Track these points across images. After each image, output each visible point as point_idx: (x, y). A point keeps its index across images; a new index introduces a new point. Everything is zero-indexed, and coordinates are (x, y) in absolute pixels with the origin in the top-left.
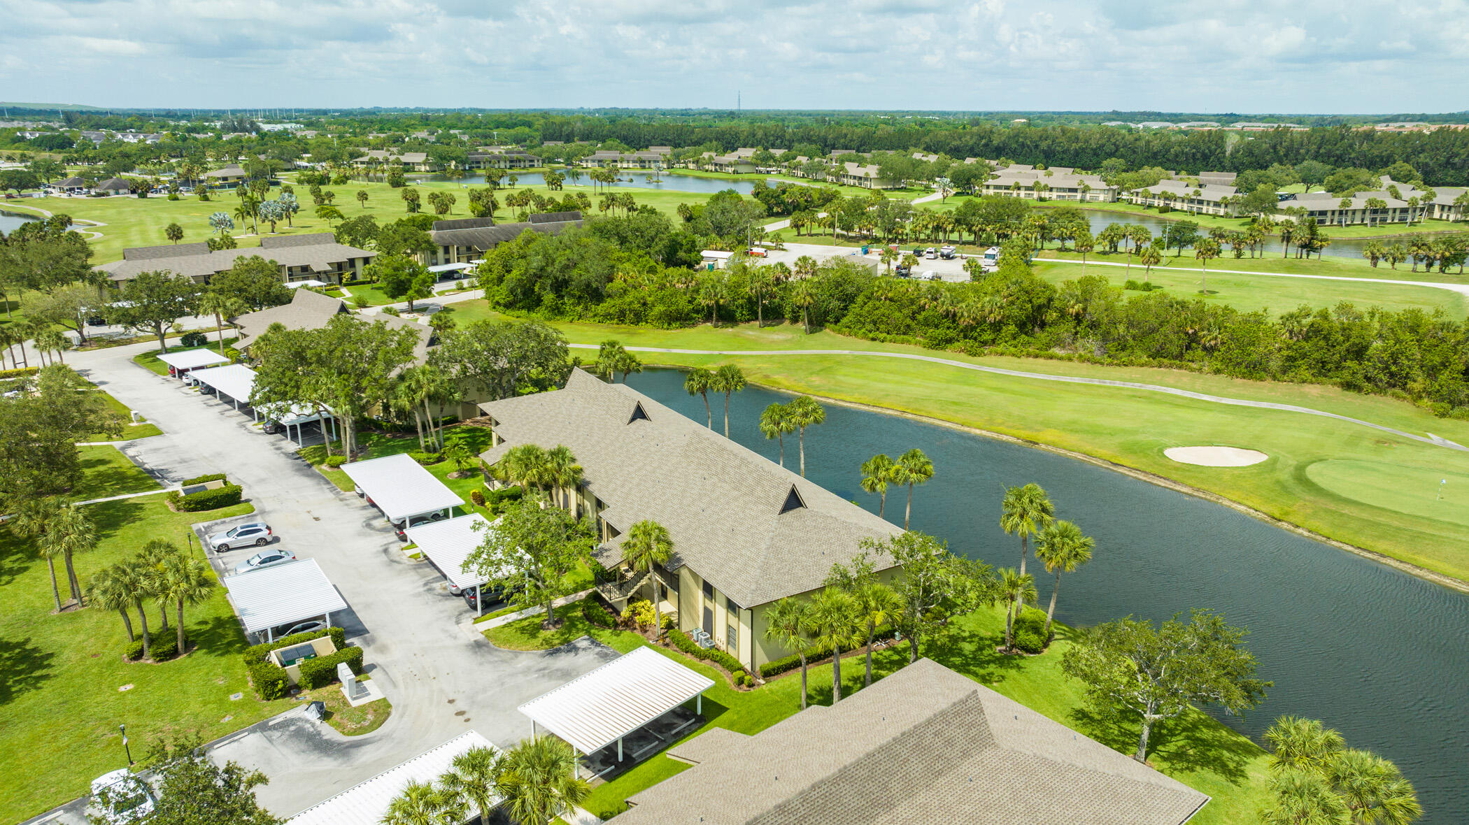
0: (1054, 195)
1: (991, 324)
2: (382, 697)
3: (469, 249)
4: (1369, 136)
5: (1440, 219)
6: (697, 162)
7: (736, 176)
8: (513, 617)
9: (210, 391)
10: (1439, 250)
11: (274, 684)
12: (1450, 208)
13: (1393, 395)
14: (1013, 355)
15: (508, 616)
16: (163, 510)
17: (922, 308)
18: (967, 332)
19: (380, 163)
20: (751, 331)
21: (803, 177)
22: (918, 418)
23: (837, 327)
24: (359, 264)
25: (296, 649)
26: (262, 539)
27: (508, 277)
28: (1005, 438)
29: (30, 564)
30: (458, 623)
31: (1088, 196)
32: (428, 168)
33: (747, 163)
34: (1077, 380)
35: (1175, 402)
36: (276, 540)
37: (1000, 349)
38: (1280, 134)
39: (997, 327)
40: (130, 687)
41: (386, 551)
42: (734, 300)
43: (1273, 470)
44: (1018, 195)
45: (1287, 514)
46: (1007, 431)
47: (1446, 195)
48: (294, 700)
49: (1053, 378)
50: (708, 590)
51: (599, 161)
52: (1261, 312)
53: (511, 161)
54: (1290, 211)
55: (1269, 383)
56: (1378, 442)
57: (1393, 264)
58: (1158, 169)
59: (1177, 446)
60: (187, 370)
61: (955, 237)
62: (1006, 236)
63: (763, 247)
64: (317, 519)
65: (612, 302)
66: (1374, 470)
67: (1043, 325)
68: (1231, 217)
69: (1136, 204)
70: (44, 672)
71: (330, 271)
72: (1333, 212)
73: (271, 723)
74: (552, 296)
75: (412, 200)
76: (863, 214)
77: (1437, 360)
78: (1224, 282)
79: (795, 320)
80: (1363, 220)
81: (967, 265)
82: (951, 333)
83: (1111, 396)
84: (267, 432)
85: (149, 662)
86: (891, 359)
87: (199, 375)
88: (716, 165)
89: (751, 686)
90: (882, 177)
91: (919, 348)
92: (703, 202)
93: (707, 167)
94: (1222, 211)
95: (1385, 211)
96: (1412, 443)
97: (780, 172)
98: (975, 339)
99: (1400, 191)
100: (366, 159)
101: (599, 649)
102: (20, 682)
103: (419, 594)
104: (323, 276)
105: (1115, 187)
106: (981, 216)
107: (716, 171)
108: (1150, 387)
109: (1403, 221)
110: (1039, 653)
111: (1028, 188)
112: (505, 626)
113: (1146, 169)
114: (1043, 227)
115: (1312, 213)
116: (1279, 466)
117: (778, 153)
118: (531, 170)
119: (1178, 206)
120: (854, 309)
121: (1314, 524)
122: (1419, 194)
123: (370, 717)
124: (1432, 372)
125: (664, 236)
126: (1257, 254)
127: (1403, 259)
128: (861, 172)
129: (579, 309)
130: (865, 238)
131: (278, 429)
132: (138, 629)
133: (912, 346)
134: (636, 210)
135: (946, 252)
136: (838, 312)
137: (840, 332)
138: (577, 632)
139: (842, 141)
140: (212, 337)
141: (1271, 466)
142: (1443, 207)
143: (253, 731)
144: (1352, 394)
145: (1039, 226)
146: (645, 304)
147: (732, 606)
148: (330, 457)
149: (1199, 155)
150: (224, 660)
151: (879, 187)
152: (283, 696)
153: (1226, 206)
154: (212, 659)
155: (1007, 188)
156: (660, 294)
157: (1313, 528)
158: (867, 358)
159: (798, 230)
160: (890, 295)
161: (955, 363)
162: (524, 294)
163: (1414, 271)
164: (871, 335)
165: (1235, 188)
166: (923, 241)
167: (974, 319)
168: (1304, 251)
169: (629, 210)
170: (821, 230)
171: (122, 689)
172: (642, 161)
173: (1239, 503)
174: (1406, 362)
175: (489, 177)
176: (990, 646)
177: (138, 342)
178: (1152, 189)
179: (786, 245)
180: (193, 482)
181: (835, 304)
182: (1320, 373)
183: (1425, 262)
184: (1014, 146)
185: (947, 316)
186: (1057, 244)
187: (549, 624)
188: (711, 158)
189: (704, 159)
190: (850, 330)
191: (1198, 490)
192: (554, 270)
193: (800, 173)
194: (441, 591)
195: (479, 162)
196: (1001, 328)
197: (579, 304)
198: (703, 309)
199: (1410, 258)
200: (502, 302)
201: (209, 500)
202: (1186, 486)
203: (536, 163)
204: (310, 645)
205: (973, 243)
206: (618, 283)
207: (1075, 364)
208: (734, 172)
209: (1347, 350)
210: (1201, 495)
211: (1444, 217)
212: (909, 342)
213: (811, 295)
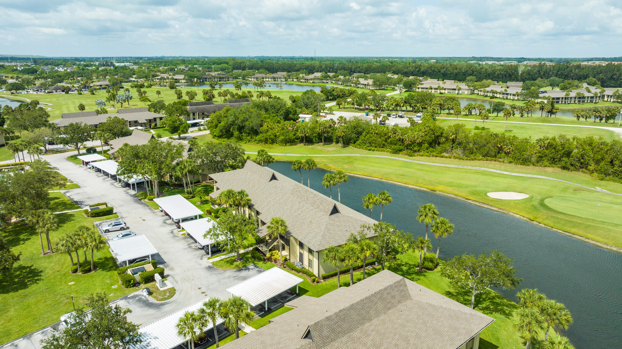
0: (446, 91)
1: (418, 143)
2: (172, 287)
3: (203, 114)
4: (578, 67)
5: (607, 101)
6: (297, 78)
7: (314, 84)
8: (223, 257)
9: (99, 170)
10: (604, 114)
11: (130, 281)
12: (611, 96)
13: (582, 171)
14: (427, 156)
15: (222, 257)
16: (82, 217)
17: (390, 137)
18: (408, 147)
19: (165, 79)
20: (319, 147)
21: (342, 84)
22: (387, 181)
23: (354, 145)
24: (158, 120)
25: (138, 268)
26: (122, 227)
27: (219, 125)
28: (422, 189)
29: (31, 237)
30: (201, 259)
31: (460, 92)
32: (185, 81)
33: (318, 79)
34: (453, 166)
35: (492, 175)
36: (128, 228)
37: (421, 153)
38: (541, 66)
39: (420, 144)
40: (73, 283)
41: (172, 232)
42: (312, 134)
43: (531, 201)
44: (431, 91)
45: (536, 218)
46: (423, 186)
47: (609, 91)
48: (137, 288)
49: (443, 165)
50: (301, 245)
51: (257, 78)
52: (528, 138)
53: (220, 78)
54: (544, 98)
55: (531, 167)
56: (575, 190)
57: (586, 119)
58: (490, 81)
59: (492, 192)
60: (90, 162)
61: (404, 108)
62: (425, 108)
63: (325, 113)
64: (144, 220)
65: (262, 135)
66: (572, 201)
67: (439, 144)
68: (520, 100)
69: (481, 95)
70: (39, 278)
71: (146, 123)
72: (562, 98)
73: (129, 296)
74: (237, 133)
75: (179, 94)
76: (366, 99)
77: (600, 157)
78: (516, 127)
79: (337, 142)
80: (575, 101)
81: (409, 120)
82: (401, 147)
83: (467, 172)
84: (122, 187)
85: (80, 274)
86: (377, 158)
87: (94, 164)
88: (305, 79)
89: (318, 282)
90: (375, 84)
91: (388, 153)
92: (300, 95)
93: (301, 80)
94: (516, 98)
95: (584, 98)
96: (589, 191)
97: (332, 83)
98: (411, 149)
99: (591, 90)
100: (159, 77)
101: (258, 269)
102: (30, 281)
103: (186, 249)
104: (143, 125)
105: (472, 88)
106: (415, 100)
107: (305, 82)
108: (483, 169)
109: (591, 102)
110: (433, 270)
111: (435, 89)
112: (220, 260)
113: (485, 81)
114: (441, 105)
115: (553, 99)
116: (533, 199)
117: (331, 74)
118: (228, 82)
119: (498, 96)
120: (362, 137)
121: (547, 222)
122: (598, 91)
123: (168, 294)
124: (597, 162)
125: (284, 108)
126: (530, 115)
127: (590, 117)
128: (366, 82)
129: (249, 138)
130: (367, 109)
131: (127, 185)
132: (75, 261)
133: (385, 153)
134: (272, 98)
135: (400, 115)
136: (355, 139)
137: (356, 147)
138: (249, 263)
139: (358, 69)
140: (98, 149)
141: (530, 199)
142: (608, 96)
143: (122, 299)
144: (565, 171)
145: (439, 104)
146: (276, 136)
147: (310, 251)
148: (149, 196)
149: (507, 75)
150: (109, 273)
151: (373, 88)
152: (133, 286)
153: (518, 96)
154: (104, 273)
155: (427, 89)
156: (282, 132)
157: (546, 224)
158: (367, 158)
159: (339, 106)
160: (376, 132)
161: (403, 159)
162: (226, 132)
163: (595, 122)
164: (368, 148)
165: (522, 88)
166: (391, 110)
167: (411, 141)
168: (549, 114)
169: (269, 98)
170: (348, 106)
171: (70, 284)
172: (274, 78)
173: (517, 214)
174: (587, 158)
175: (211, 85)
176: (413, 268)
177: (68, 151)
178: (487, 89)
179: (334, 112)
180: (94, 206)
181: (354, 135)
182: (552, 163)
183: (599, 118)
184: (430, 71)
185: (400, 140)
186: (447, 111)
187: (238, 259)
188: (303, 77)
189: (300, 77)
190: (360, 146)
191: (500, 209)
192: (238, 122)
193: (340, 83)
194: (194, 247)
195: (206, 79)
196: (422, 145)
197: (249, 136)
198: (300, 138)
199: (593, 117)
200: (217, 135)
201: (100, 213)
202: (496, 207)
203: (230, 79)
204: (143, 267)
205: (412, 111)
206: (265, 127)
207: (452, 159)
208: (313, 83)
209: (563, 153)
210: (502, 211)
211: (609, 100)
212: (384, 151)
213: (344, 132)
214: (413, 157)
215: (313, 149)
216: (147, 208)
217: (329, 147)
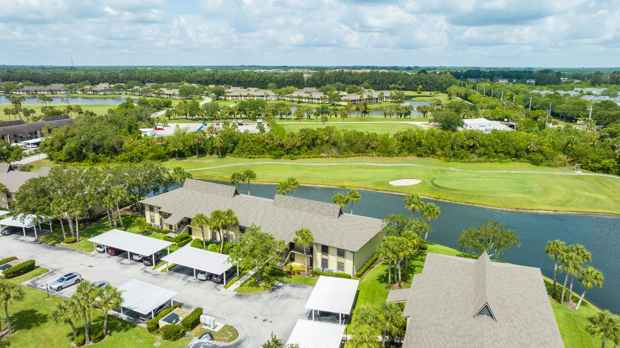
1: (297, 147)
2: (224, 325)
6: (83, 90)
12: (388, 97)
13: (432, 157)
14: (308, 158)
15: (237, 282)
18: (288, 151)
21: (140, 95)
25: (170, 316)
26: (78, 280)
30: (219, 290)
31: (268, 98)
33: (108, 90)
34: (335, 164)
35: (367, 167)
37: (302, 156)
39: (299, 148)
41: (146, 271)
42: (185, 148)
43: (425, 184)
44: (241, 99)
45: (440, 196)
49: (327, 164)
50: (325, 251)
51: (27, 91)
55: (396, 158)
56: (441, 171)
57: (391, 116)
58: (292, 87)
59: (392, 181)
61: (239, 116)
64: (91, 266)
65: (125, 154)
66: (451, 180)
68: (325, 104)
74: (92, 154)
79: (211, 154)
81: (258, 127)
83: (351, 168)
85: (91, 344)
86: (264, 165)
88: (93, 91)
90: (181, 94)
91: (270, 159)
93: (88, 92)
94: (320, 102)
96: (448, 171)
97: (127, 94)
98: (292, 153)
101: (289, 285)
105: (278, 94)
108: (360, 164)
111: (245, 96)
112: (241, 286)
114: (273, 110)
116: (426, 182)
117: (125, 85)
119: (304, 100)
120: (239, 146)
121: (449, 198)
122: (377, 93)
123: (230, 333)
124: (442, 149)
128: (170, 92)
134: (83, 113)
135: (240, 122)
136: (232, 148)
137: (234, 156)
138: (274, 281)
139: (147, 79)
141: (423, 183)
142: (386, 97)
144: (420, 158)
146: (142, 153)
147: (341, 253)
148: (66, 238)
150: (131, 332)
151: (180, 98)
154: (124, 333)
155: (236, 96)
159: (169, 117)
160: (253, 139)
161: (289, 163)
163: (397, 118)
164: (249, 156)
166: (225, 119)
167: (291, 146)
168: (363, 114)
170: (179, 117)
172: (51, 91)
174: (434, 146)
178: (292, 95)
179: (168, 124)
181: (230, 145)
182: (410, 152)
183: (400, 115)
186: (280, 116)
187: (259, 281)
188: (90, 88)
189: (87, 89)
190: (239, 155)
192: (93, 141)
196: (301, 148)
197: (107, 156)
198: (171, 153)
199: (395, 114)
200: (63, 159)
202: (404, 193)
205: (246, 118)
206: (126, 145)
207: (331, 159)
208: (104, 94)
211: (387, 100)
212: (265, 157)
214: (296, 161)
215: (190, 163)
216: (75, 252)
217: (205, 159)
